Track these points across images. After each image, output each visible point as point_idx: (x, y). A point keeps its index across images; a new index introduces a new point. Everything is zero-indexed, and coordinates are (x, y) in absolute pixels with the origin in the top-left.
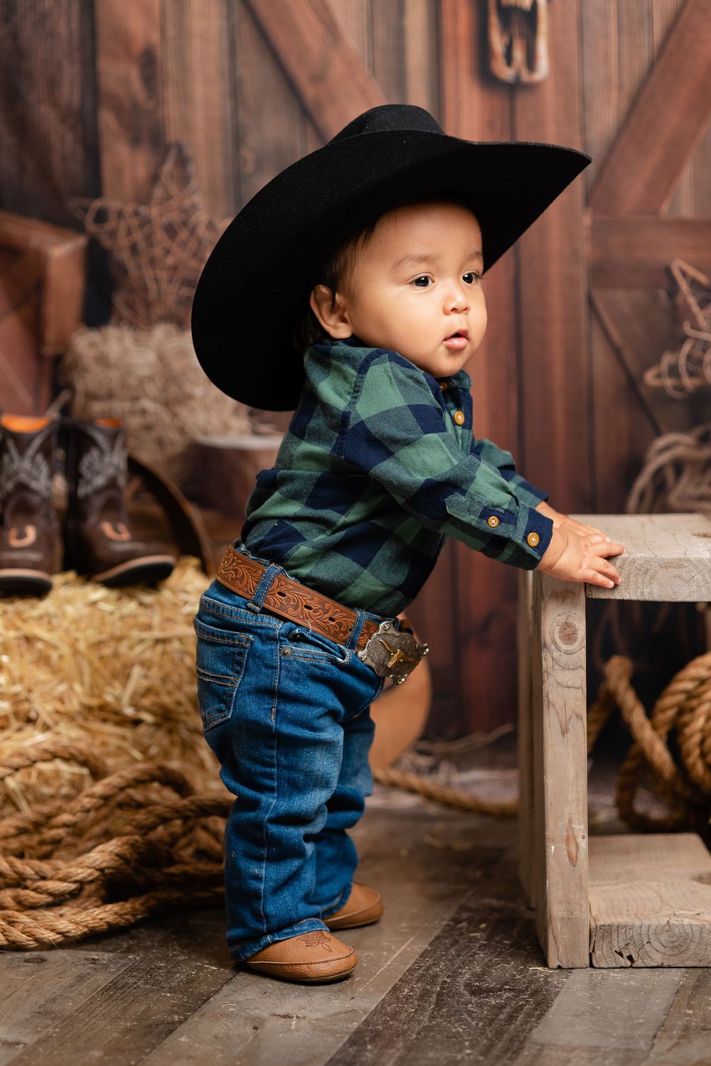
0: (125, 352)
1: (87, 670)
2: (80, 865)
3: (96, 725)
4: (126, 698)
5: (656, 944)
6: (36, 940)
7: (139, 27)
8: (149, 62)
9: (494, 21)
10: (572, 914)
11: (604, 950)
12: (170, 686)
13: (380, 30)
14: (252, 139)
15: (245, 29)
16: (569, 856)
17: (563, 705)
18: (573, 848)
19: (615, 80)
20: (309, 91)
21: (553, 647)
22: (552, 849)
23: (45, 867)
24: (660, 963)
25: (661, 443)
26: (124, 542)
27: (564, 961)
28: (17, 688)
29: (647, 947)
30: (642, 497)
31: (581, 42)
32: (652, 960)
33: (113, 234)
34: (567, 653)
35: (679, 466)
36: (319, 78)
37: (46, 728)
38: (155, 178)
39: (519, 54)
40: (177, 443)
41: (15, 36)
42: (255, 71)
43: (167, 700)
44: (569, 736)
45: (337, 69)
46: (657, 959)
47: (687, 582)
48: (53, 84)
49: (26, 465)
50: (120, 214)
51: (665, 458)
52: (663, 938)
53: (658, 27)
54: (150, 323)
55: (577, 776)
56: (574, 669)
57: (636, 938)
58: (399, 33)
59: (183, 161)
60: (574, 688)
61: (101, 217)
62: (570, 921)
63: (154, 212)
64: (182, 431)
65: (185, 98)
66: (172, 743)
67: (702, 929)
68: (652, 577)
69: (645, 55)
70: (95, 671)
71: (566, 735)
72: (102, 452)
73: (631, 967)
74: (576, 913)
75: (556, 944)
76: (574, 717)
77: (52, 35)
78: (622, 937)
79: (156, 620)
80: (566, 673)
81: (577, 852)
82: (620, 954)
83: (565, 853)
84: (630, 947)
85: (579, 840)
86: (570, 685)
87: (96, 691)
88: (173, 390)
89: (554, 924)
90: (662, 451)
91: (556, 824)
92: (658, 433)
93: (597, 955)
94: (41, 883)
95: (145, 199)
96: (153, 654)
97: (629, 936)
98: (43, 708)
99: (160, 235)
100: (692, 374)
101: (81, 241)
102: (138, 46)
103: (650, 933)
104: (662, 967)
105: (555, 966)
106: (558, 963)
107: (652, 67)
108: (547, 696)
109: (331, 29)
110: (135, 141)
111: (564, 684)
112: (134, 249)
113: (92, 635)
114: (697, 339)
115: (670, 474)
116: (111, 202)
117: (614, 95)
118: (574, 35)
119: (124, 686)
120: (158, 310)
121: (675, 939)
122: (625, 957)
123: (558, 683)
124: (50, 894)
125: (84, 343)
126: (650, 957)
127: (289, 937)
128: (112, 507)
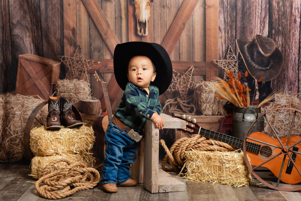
0: (68, 84)
1: (67, 144)
2: (64, 183)
3: (69, 154)
4: (74, 149)
5: (169, 188)
6: (56, 198)
7: (72, 24)
8: (74, 31)
9: (138, 24)
11: (161, 189)
12: (82, 147)
13: (117, 26)
14: (93, 45)
15: (92, 25)
16: (156, 173)
17: (155, 147)
19: (160, 36)
20: (104, 37)
22: (153, 172)
23: (57, 183)
25: (168, 101)
26: (72, 120)
28: (55, 148)
29: (168, 189)
30: (164, 110)
33: (66, 62)
34: (156, 138)
35: (171, 105)
36: (106, 34)
37: (61, 155)
38: (74, 52)
39: (142, 31)
40: (78, 101)
41: (48, 25)
42: (94, 33)
43: (82, 149)
45: (109, 32)
46: (170, 191)
48: (55, 34)
49: (55, 106)
50: (67, 58)
51: (169, 103)
52: (171, 187)
53: (168, 27)
54: (73, 79)
55: (157, 159)
56: (157, 141)
57: (166, 187)
58: (121, 26)
59: (80, 49)
60: (157, 144)
61: (64, 59)
62: (155, 185)
63: (74, 58)
64: (78, 99)
65: (81, 37)
66: (81, 157)
67: (177, 185)
68: (170, 124)
69: (165, 32)
70: (69, 144)
71: (156, 152)
72: (68, 103)
73: (165, 192)
75: (153, 189)
76: (157, 149)
77: (55, 25)
78: (164, 187)
79: (79, 134)
82: (164, 190)
85: (157, 170)
87: (69, 148)
88: (77, 91)
89: (153, 185)
90: (168, 102)
91: (154, 168)
92: (167, 99)
94: (56, 186)
95: (73, 56)
96: (79, 141)
98: (60, 151)
99: (75, 62)
100: (173, 88)
101: (60, 63)
102: (72, 28)
106: (153, 192)
107: (167, 34)
108: (153, 145)
109: (108, 25)
110: (71, 45)
112: (70, 65)
113: (68, 137)
114: (175, 82)
115: (169, 106)
116: (66, 56)
117: (160, 39)
118: (153, 28)
119: (74, 147)
120: (74, 76)
124: (58, 188)
125: (60, 82)
127: (109, 183)
128: (69, 113)
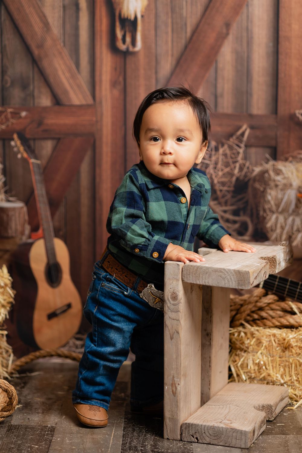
5: (207, 434)
9: (118, 24)
10: (173, 417)
11: (186, 434)
13: (68, 26)
14: (10, 72)
16: (173, 391)
17: (172, 327)
18: (174, 389)
19: (170, 52)
20: (36, 52)
21: (168, 302)
24: (209, 442)
27: (170, 436)
29: (204, 434)
31: (156, 36)
32: (206, 440)
34: (174, 305)
36: (40, 46)
39: (128, 39)
44: (173, 340)
45: (49, 42)
46: (208, 440)
47: (224, 279)
52: (210, 432)
53: (189, 30)
56: (176, 312)
57: (199, 430)
58: (76, 28)
60: (176, 320)
62: (172, 420)
67: (227, 429)
68: (209, 276)
69: (183, 42)
71: (172, 340)
73: (197, 442)
74: (175, 416)
75: (167, 429)
76: (176, 333)
78: (194, 429)
80: (173, 313)
81: (176, 391)
82: (193, 436)
83: (171, 390)
84: (197, 434)
85: (177, 385)
86: (174, 319)
89: (166, 420)
91: (168, 377)
93: (183, 436)
97: (196, 429)
103: (205, 429)
104: (210, 444)
105: (166, 438)
106: (167, 437)
107: (186, 47)
108: (165, 322)
109: (46, 25)
111: (172, 318)
117: (170, 58)
118: (153, 32)
121: (215, 433)
122: (194, 438)
123: (169, 317)
126: (205, 439)
127: (86, 403)
